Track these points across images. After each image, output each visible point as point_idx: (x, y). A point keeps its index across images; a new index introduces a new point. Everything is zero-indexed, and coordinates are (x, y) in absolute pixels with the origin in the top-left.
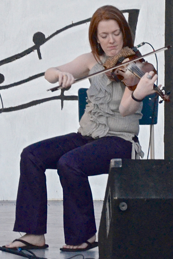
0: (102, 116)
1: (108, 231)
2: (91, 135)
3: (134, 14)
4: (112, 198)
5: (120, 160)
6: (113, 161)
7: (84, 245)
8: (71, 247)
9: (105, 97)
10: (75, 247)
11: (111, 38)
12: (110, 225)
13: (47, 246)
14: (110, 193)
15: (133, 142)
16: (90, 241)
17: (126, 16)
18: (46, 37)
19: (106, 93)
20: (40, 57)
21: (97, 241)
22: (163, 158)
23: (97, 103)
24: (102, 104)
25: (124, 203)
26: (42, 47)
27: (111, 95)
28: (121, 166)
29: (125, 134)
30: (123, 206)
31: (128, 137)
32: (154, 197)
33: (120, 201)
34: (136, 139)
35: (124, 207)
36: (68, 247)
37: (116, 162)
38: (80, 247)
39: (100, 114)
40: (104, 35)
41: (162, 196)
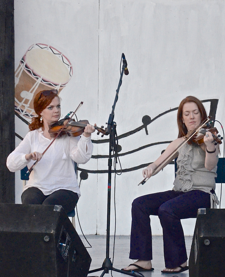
1: (196, 260)
2: (181, 189)
4: (199, 236)
5: (205, 209)
6: (199, 210)
7: (178, 269)
8: (169, 270)
9: (188, 160)
10: (172, 270)
11: (191, 115)
12: (198, 255)
13: (153, 269)
14: (197, 232)
15: (211, 193)
16: (183, 265)
17: (207, 106)
18: (151, 119)
19: (189, 157)
20: (147, 134)
21: (188, 265)
23: (183, 165)
24: (186, 164)
25: (207, 240)
27: (192, 158)
28: (205, 214)
29: (205, 188)
30: (207, 242)
33: (204, 238)
36: (167, 270)
37: (201, 210)
38: (175, 270)
39: (186, 173)
40: (187, 113)
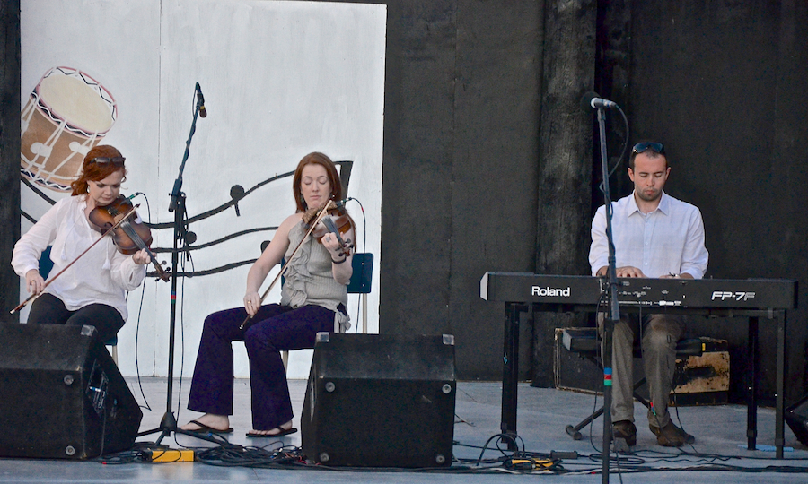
0: (298, 281)
1: (312, 415)
3: (347, 166)
4: (317, 377)
6: (319, 335)
7: (276, 431)
8: (259, 432)
9: (301, 257)
10: (263, 433)
11: (314, 185)
12: (315, 407)
13: (232, 430)
14: (315, 371)
15: (337, 311)
17: (338, 168)
18: (246, 191)
19: (303, 253)
20: (238, 215)
22: (378, 333)
23: (293, 264)
24: (298, 265)
25: (332, 383)
26: (240, 203)
27: (309, 256)
28: (328, 341)
29: (327, 301)
30: (330, 386)
31: (331, 306)
32: (365, 377)
33: (326, 380)
34: (342, 308)
35: (331, 388)
36: (255, 432)
38: (269, 432)
39: (297, 279)
40: (308, 181)
41: (375, 376)
